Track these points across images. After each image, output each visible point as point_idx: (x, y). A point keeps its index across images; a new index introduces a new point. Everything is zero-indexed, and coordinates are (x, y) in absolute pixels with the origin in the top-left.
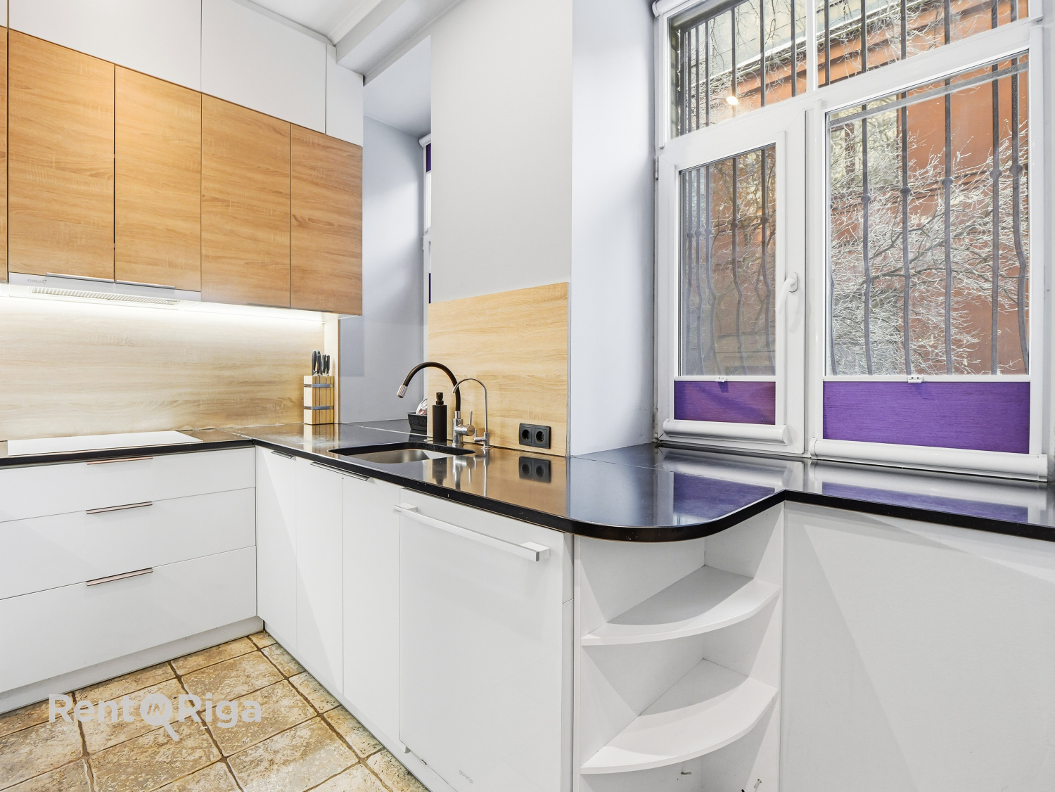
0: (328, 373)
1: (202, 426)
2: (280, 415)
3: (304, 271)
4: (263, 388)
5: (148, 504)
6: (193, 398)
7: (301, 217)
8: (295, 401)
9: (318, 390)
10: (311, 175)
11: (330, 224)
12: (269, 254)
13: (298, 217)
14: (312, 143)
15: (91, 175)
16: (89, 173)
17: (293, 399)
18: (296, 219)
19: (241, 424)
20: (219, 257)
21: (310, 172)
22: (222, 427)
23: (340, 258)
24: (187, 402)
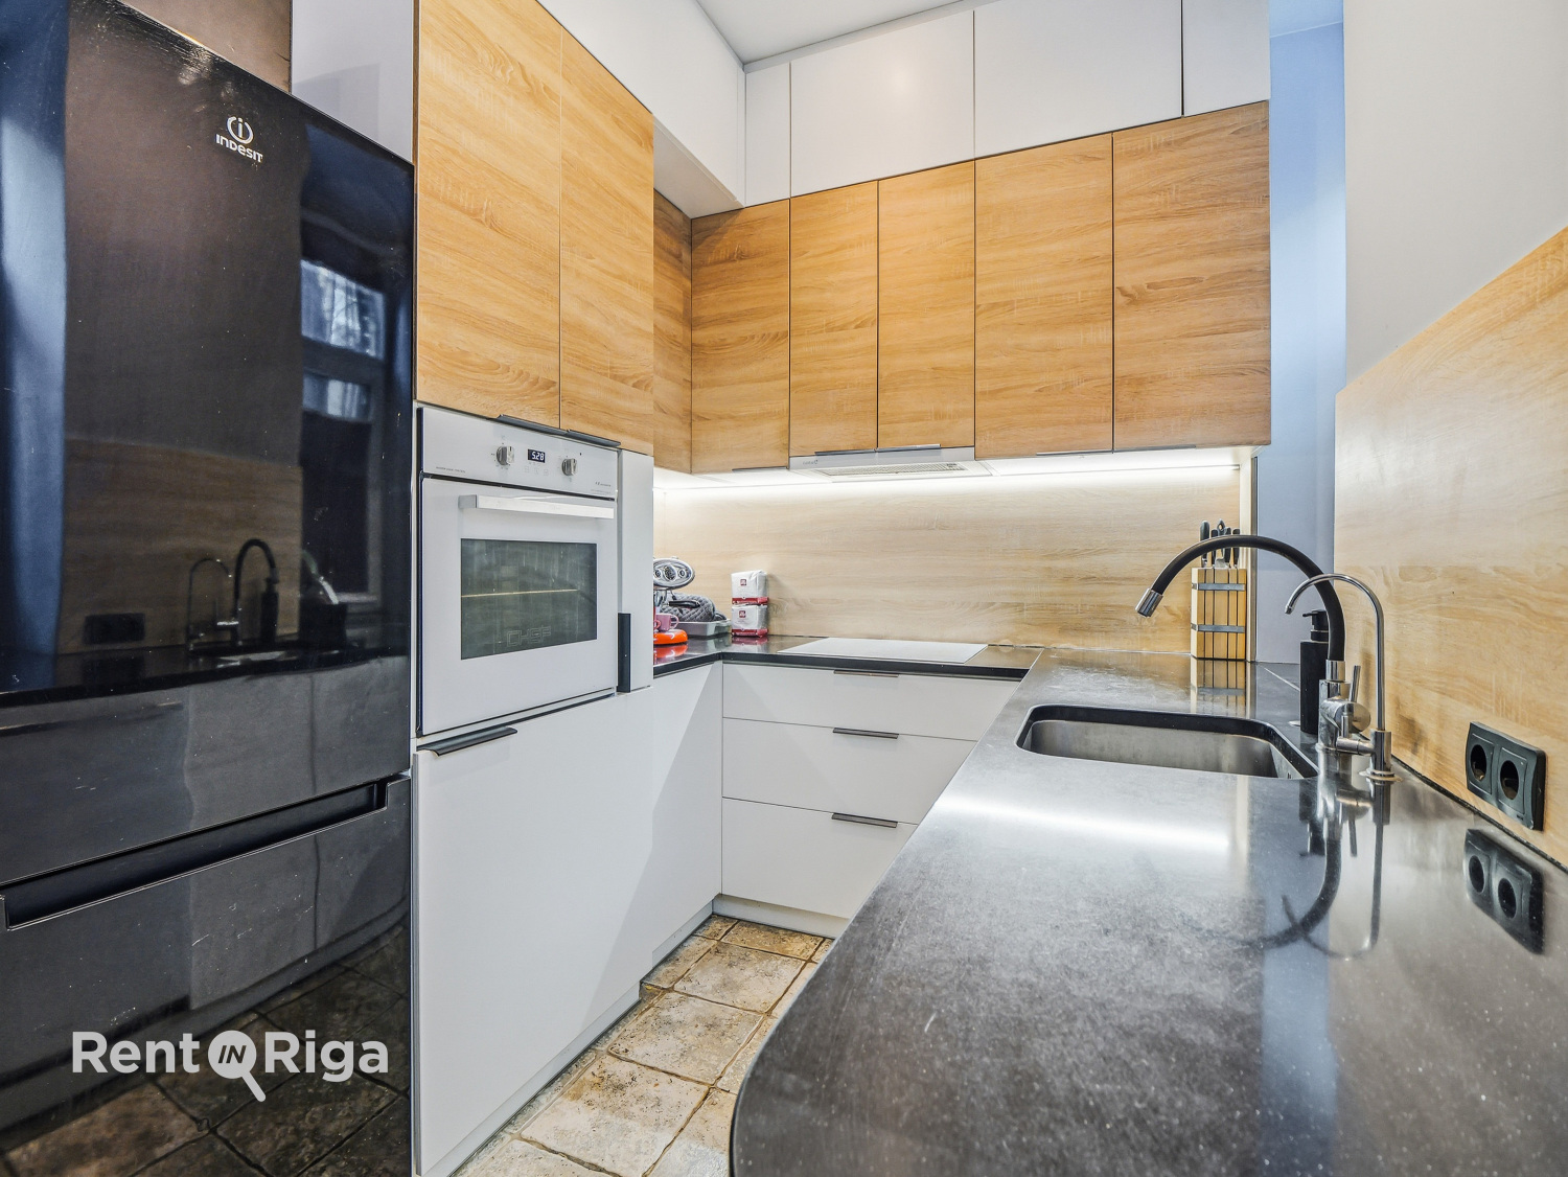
0: (1236, 562)
1: (1026, 642)
2: (1150, 635)
3: (1140, 381)
4: (1120, 588)
5: (893, 736)
6: (1014, 600)
7: (1133, 287)
8: (1178, 612)
9: (1209, 595)
10: (1152, 204)
11: (1194, 280)
12: (1075, 367)
13: (1129, 290)
14: (1155, 146)
15: (857, 327)
16: (853, 326)
17: (1175, 609)
18: (1124, 293)
19: (1083, 645)
20: (1000, 390)
21: (1151, 200)
22: (1053, 645)
23: (1215, 339)
24: (1007, 605)
